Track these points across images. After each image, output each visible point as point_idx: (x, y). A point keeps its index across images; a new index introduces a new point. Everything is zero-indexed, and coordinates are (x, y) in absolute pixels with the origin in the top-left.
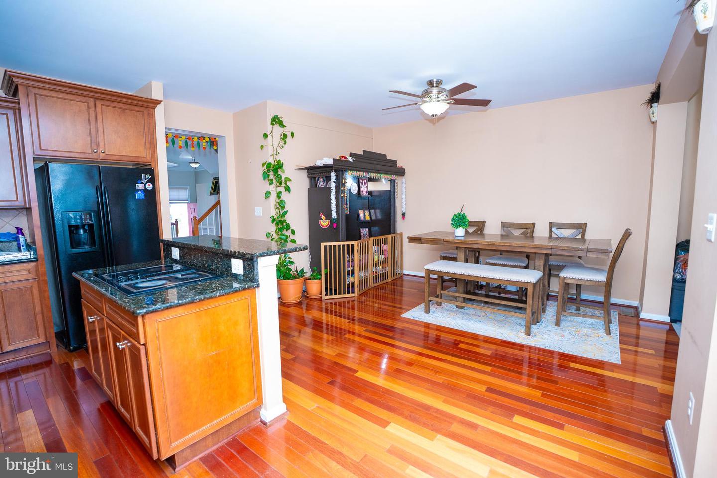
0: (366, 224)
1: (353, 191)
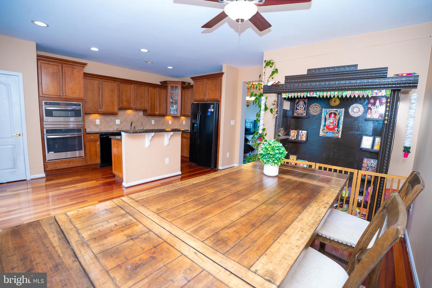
0: (371, 154)
1: (354, 114)
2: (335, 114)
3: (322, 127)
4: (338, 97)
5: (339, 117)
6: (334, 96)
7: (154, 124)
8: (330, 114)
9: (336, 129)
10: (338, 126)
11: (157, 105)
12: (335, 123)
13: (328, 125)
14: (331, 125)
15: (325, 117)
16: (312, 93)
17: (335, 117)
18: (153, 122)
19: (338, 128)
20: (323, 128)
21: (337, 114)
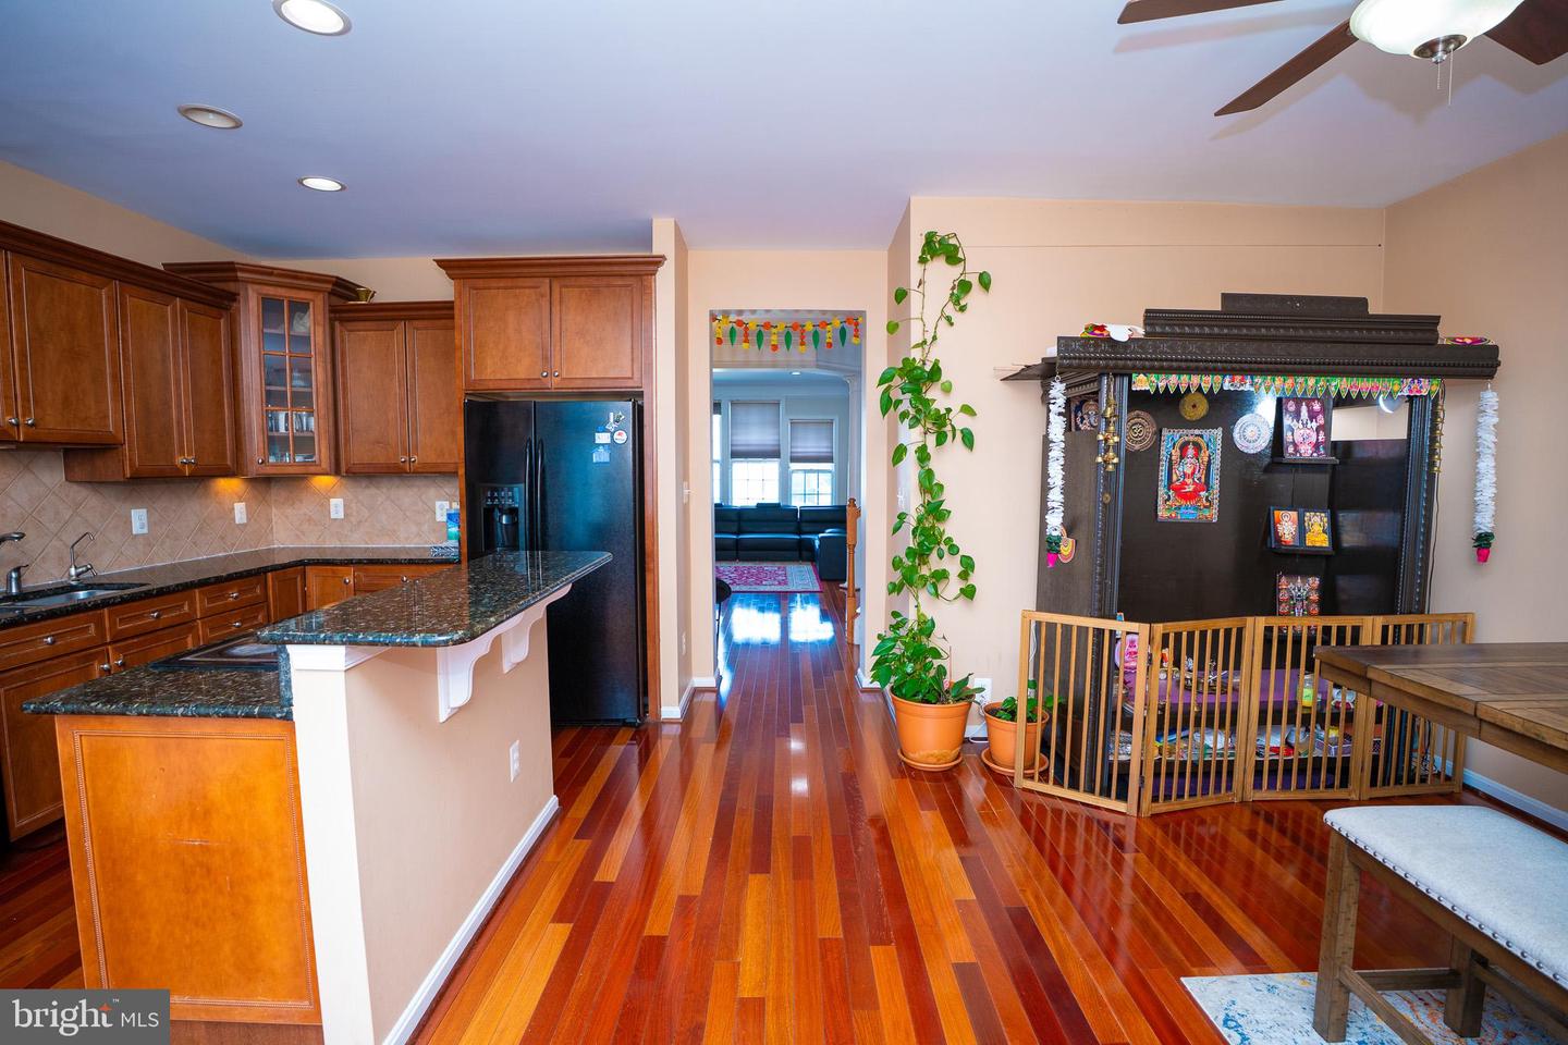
0: (1300, 560)
1: (1246, 444)
2: (1198, 447)
3: (1162, 491)
4: (1200, 389)
5: (1210, 456)
6: (1188, 390)
7: (145, 531)
8: (1184, 448)
9: (1203, 494)
10: (1207, 486)
11: (179, 413)
12: (1197, 475)
13: (1178, 483)
14: (1189, 481)
15: (1170, 459)
16: (1239, 378)
17: (1196, 456)
18: (139, 519)
19: (1208, 491)
20: (1167, 493)
21: (1204, 445)
